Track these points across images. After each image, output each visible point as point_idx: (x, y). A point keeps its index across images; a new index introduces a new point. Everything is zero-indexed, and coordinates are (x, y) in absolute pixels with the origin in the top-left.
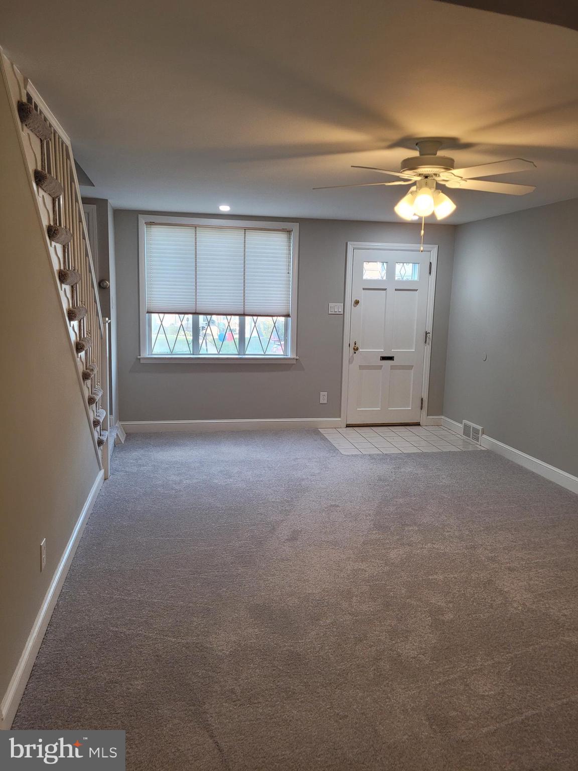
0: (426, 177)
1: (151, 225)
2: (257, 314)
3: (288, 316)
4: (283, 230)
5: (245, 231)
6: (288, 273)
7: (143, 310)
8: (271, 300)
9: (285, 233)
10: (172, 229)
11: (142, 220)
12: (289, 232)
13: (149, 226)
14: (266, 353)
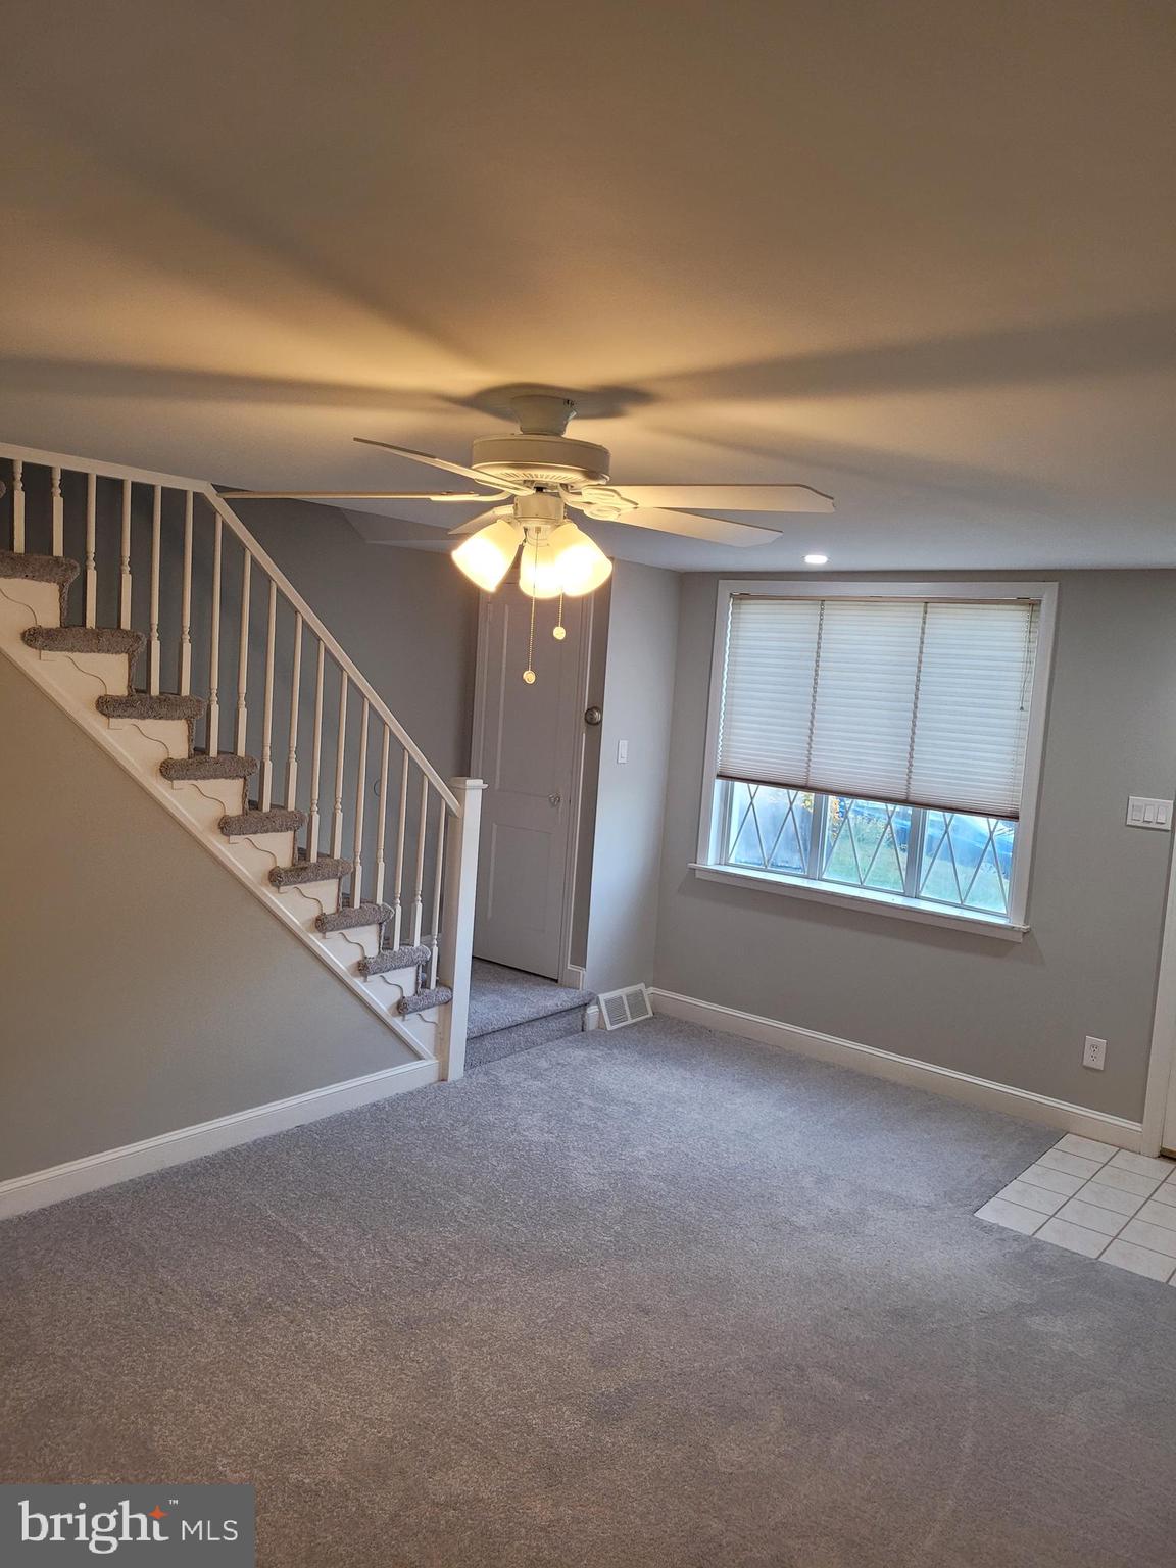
0: (539, 489)
1: (741, 599)
2: (954, 805)
3: (1013, 817)
4: (1020, 601)
5: (926, 607)
6: (1022, 709)
7: (711, 769)
8: (976, 773)
9: (1023, 608)
10: (777, 607)
11: (725, 588)
12: (1033, 605)
13: (739, 602)
14: (966, 904)
